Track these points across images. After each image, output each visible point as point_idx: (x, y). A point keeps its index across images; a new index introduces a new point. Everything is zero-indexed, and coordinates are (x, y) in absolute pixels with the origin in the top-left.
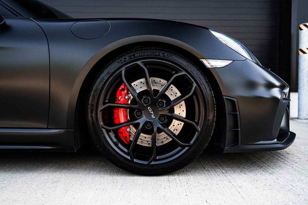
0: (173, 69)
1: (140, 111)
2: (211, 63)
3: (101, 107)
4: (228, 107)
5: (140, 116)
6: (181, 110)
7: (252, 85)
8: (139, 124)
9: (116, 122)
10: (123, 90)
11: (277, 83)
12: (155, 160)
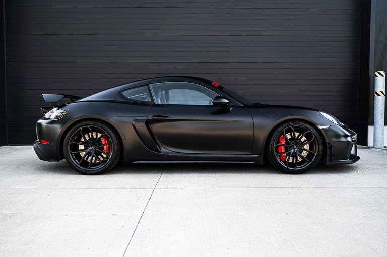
0: (304, 129)
1: (290, 147)
2: (321, 127)
3: (275, 146)
4: (328, 146)
5: (291, 149)
6: (307, 147)
7: (338, 136)
8: (290, 153)
9: (280, 152)
10: (283, 138)
11: (349, 134)
12: (297, 168)
